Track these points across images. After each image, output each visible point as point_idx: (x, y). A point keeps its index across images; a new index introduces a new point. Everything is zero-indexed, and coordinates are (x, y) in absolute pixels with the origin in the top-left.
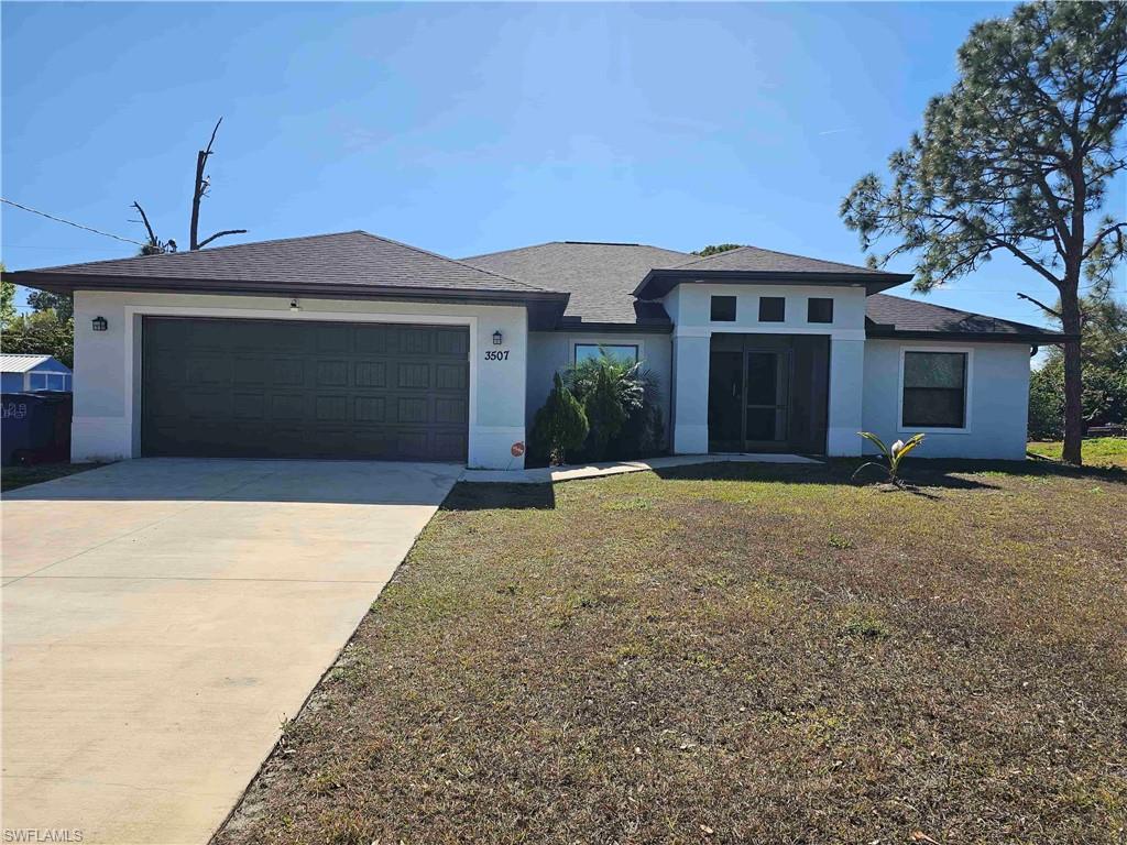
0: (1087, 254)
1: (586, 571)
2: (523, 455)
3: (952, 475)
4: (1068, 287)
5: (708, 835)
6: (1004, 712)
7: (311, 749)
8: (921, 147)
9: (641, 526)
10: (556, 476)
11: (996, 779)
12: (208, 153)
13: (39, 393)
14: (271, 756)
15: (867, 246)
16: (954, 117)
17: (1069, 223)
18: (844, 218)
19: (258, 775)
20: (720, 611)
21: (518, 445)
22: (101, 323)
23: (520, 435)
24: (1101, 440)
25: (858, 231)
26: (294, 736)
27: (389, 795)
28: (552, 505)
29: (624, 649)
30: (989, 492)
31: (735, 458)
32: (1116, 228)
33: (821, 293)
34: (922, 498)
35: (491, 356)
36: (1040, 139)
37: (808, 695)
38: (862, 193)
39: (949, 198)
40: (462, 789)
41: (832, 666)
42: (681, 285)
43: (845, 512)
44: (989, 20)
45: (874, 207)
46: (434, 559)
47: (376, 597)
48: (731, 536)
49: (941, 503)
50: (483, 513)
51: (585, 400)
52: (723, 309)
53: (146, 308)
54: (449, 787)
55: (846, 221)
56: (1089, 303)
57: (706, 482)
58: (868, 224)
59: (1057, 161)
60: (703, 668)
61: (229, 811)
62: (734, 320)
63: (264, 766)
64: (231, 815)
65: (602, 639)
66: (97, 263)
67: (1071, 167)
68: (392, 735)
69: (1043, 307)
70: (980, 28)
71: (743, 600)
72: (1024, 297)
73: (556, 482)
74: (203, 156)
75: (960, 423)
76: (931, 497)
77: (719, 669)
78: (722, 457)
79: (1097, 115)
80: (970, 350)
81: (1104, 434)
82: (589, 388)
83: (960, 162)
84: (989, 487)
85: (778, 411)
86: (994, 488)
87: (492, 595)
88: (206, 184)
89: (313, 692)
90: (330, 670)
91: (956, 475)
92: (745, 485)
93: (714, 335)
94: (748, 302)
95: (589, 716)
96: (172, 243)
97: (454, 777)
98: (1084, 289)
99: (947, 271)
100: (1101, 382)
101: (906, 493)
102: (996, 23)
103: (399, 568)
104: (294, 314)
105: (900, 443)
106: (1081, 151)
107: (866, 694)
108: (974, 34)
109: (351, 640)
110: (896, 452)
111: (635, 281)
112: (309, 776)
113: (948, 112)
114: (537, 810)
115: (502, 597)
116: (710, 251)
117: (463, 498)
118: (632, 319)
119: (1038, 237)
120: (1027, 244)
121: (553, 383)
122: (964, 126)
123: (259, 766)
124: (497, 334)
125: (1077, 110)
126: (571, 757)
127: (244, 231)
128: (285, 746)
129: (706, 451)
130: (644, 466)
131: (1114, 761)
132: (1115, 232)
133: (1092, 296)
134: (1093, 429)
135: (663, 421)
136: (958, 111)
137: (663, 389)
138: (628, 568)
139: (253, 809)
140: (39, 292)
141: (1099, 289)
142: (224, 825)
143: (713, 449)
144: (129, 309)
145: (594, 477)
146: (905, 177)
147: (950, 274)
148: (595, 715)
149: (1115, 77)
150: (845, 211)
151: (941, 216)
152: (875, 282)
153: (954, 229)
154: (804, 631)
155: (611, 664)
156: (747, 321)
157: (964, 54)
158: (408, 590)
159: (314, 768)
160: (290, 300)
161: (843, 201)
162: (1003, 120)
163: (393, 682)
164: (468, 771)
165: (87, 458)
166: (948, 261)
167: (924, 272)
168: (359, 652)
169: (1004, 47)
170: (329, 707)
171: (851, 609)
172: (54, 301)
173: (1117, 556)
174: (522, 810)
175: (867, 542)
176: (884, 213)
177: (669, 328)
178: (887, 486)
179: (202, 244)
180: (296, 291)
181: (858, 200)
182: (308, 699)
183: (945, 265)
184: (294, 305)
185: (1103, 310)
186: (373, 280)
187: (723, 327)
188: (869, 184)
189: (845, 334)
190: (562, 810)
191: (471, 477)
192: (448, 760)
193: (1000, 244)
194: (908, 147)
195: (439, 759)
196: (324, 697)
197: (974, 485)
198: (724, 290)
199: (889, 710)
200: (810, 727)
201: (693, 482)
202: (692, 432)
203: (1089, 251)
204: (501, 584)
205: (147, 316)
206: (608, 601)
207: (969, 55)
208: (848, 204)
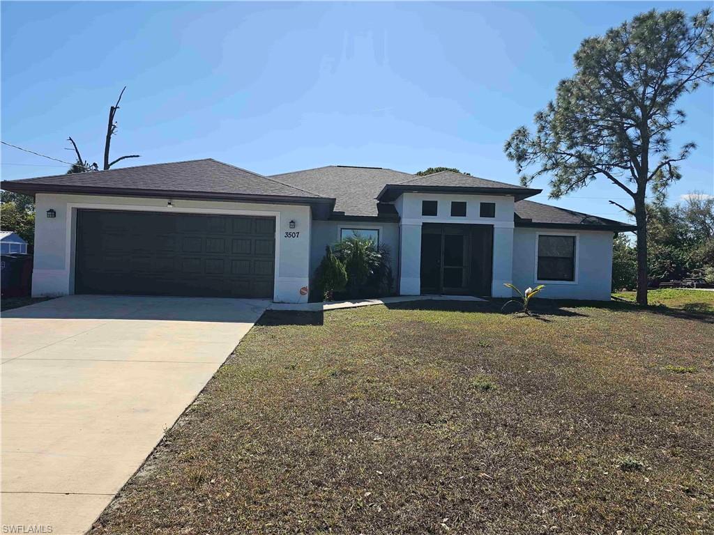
0: (651, 178)
1: (337, 358)
2: (307, 295)
3: (562, 308)
4: (639, 197)
5: (380, 475)
6: (544, 424)
7: (180, 442)
8: (554, 110)
9: (372, 335)
10: (326, 307)
11: (530, 452)
12: (116, 108)
13: (13, 255)
14: (158, 445)
15: (520, 170)
16: (572, 93)
17: (639, 159)
18: (507, 153)
19: (152, 453)
20: (408, 377)
21: (304, 288)
22: (52, 213)
23: (305, 282)
24: (663, 290)
25: (515, 160)
26: (171, 436)
27: (220, 461)
28: (321, 323)
29: (350, 396)
30: (581, 318)
31: (436, 298)
32: (668, 163)
33: (488, 199)
34: (540, 321)
35: (288, 235)
36: (624, 108)
37: (445, 416)
38: (517, 138)
39: (568, 143)
40: (258, 458)
41: (460, 403)
42: (405, 194)
43: (493, 328)
44: (592, 38)
45: (525, 147)
46: (250, 352)
47: (216, 371)
48: (423, 340)
49: (551, 324)
50: (280, 327)
51: (346, 261)
52: (430, 209)
53: (78, 204)
54: (252, 458)
55: (508, 155)
56: (652, 207)
57: (415, 311)
58: (521, 157)
59: (633, 122)
60: (392, 405)
61: (138, 468)
62: (436, 215)
63: (155, 449)
64: (139, 470)
65: (341, 390)
66: (50, 177)
67: (641, 125)
68: (223, 435)
69: (625, 209)
70: (587, 41)
71: (421, 372)
72: (613, 203)
73: (326, 310)
74: (113, 109)
75: (572, 279)
76: (545, 320)
77: (401, 404)
78: (428, 297)
79: (655, 95)
80: (577, 234)
81: (666, 287)
82: (348, 255)
83: (577, 120)
84: (581, 315)
85: (464, 270)
86: (585, 316)
87: (282, 370)
88: (115, 127)
89: (181, 416)
90: (190, 406)
91: (566, 309)
92: (438, 313)
93: (424, 224)
94: (444, 205)
95: (328, 425)
96: (95, 164)
97: (255, 453)
98: (650, 198)
99: (569, 186)
100: (669, 254)
101: (532, 318)
102: (596, 39)
103: (230, 356)
104: (170, 209)
105: (530, 289)
106: (647, 116)
107: (475, 415)
108: (583, 45)
109: (201, 392)
110: (528, 294)
111: (378, 191)
112: (179, 454)
113: (569, 91)
114: (296, 466)
115: (288, 371)
116: (430, 171)
117: (269, 319)
118: (375, 215)
119: (621, 167)
120: (615, 171)
121: (325, 252)
122: (578, 99)
123: (152, 449)
124: (292, 222)
125: (644, 91)
126: (316, 444)
127: (138, 156)
128: (166, 441)
129: (419, 293)
130: (381, 302)
131: (591, 444)
132: (667, 165)
133: (654, 203)
134: (662, 284)
135: (393, 275)
136: (575, 90)
137: (393, 256)
138: (361, 356)
139: (149, 468)
140: (4, 191)
141: (658, 199)
142: (135, 474)
143: (422, 293)
144: (69, 205)
145: (350, 308)
146: (543, 128)
147: (571, 188)
148: (331, 425)
149: (666, 73)
150: (507, 149)
151: (565, 153)
152: (521, 193)
153: (573, 160)
154: (450, 387)
155: (343, 402)
156: (444, 216)
157: (577, 57)
158: (235, 367)
159: (181, 450)
160: (167, 201)
161: (506, 143)
162: (601, 96)
163: (224, 412)
164: (262, 450)
165: (42, 295)
166: (571, 180)
167: (555, 186)
168: (206, 398)
169: (602, 53)
170: (189, 423)
171: (480, 377)
172: (13, 197)
173: (640, 353)
174: (288, 465)
175: (500, 344)
176: (530, 151)
177: (397, 219)
178: (521, 314)
179: (112, 164)
180: (170, 195)
181: (515, 142)
182: (178, 419)
183: (568, 182)
184: (170, 204)
185: (661, 211)
186: (219, 189)
187: (430, 219)
188: (522, 133)
189: (502, 224)
190: (308, 465)
191: (274, 307)
192: (252, 446)
193: (599, 171)
194: (546, 110)
195: (247, 445)
196: (187, 419)
197: (575, 314)
198: (430, 197)
199: (485, 422)
200: (442, 431)
201: (407, 311)
202: (411, 282)
203: (652, 175)
204: (287, 364)
205: (80, 209)
206: (346, 372)
207: (581, 57)
208: (509, 145)
